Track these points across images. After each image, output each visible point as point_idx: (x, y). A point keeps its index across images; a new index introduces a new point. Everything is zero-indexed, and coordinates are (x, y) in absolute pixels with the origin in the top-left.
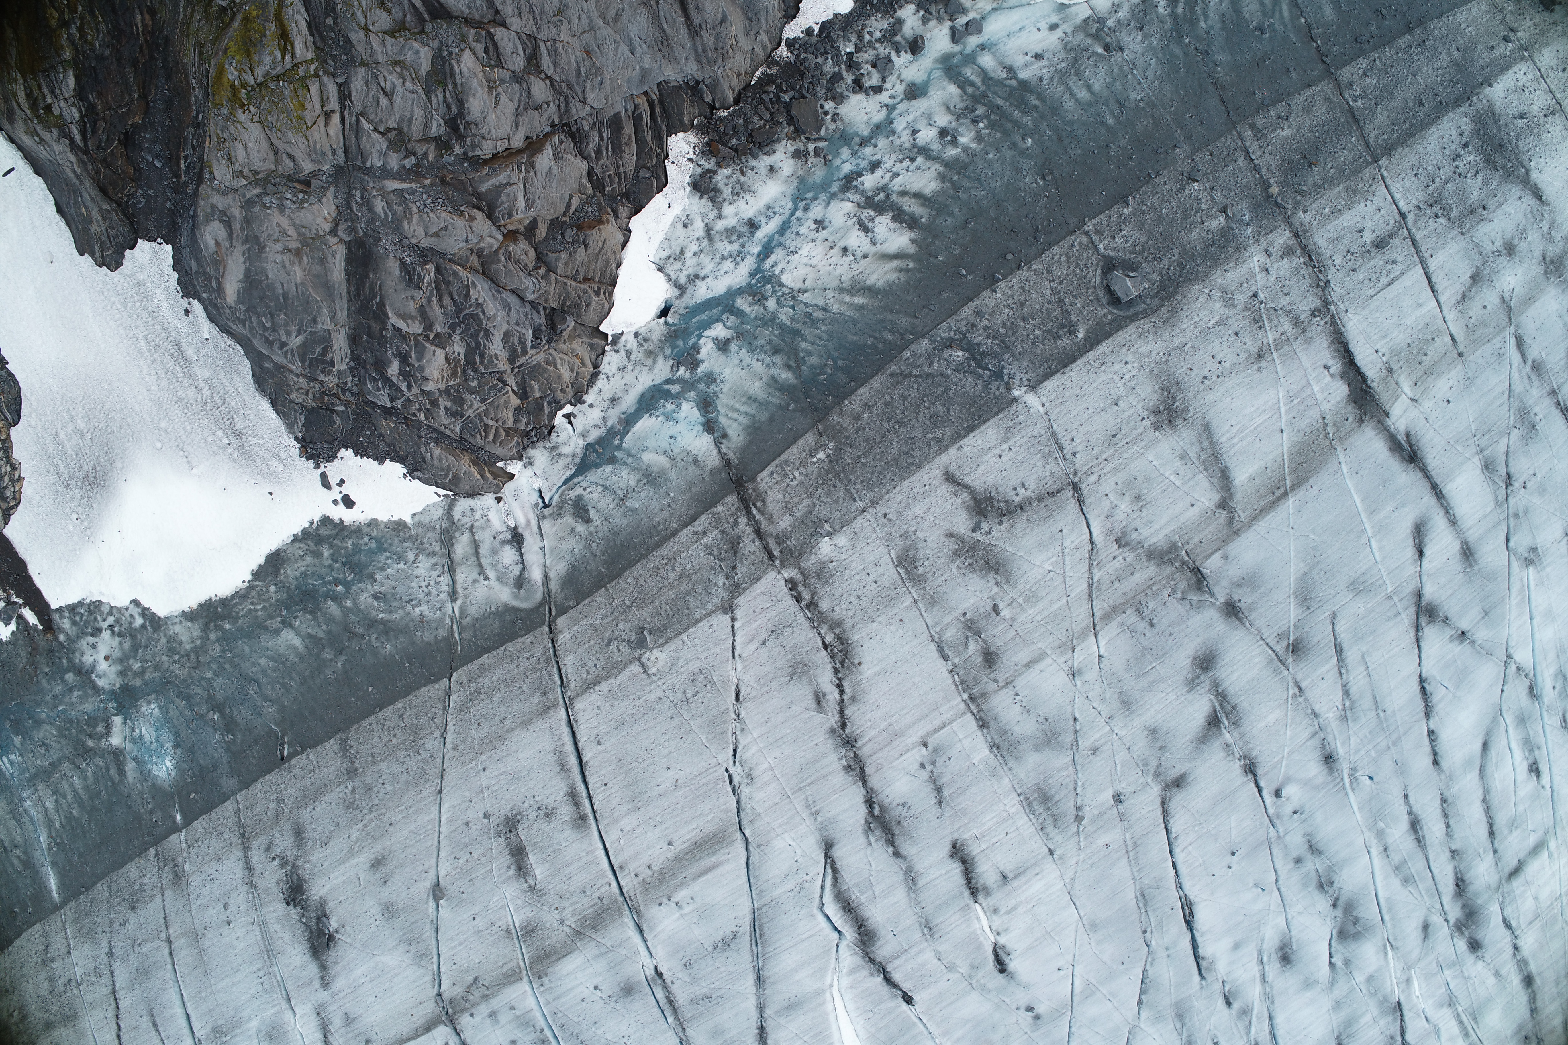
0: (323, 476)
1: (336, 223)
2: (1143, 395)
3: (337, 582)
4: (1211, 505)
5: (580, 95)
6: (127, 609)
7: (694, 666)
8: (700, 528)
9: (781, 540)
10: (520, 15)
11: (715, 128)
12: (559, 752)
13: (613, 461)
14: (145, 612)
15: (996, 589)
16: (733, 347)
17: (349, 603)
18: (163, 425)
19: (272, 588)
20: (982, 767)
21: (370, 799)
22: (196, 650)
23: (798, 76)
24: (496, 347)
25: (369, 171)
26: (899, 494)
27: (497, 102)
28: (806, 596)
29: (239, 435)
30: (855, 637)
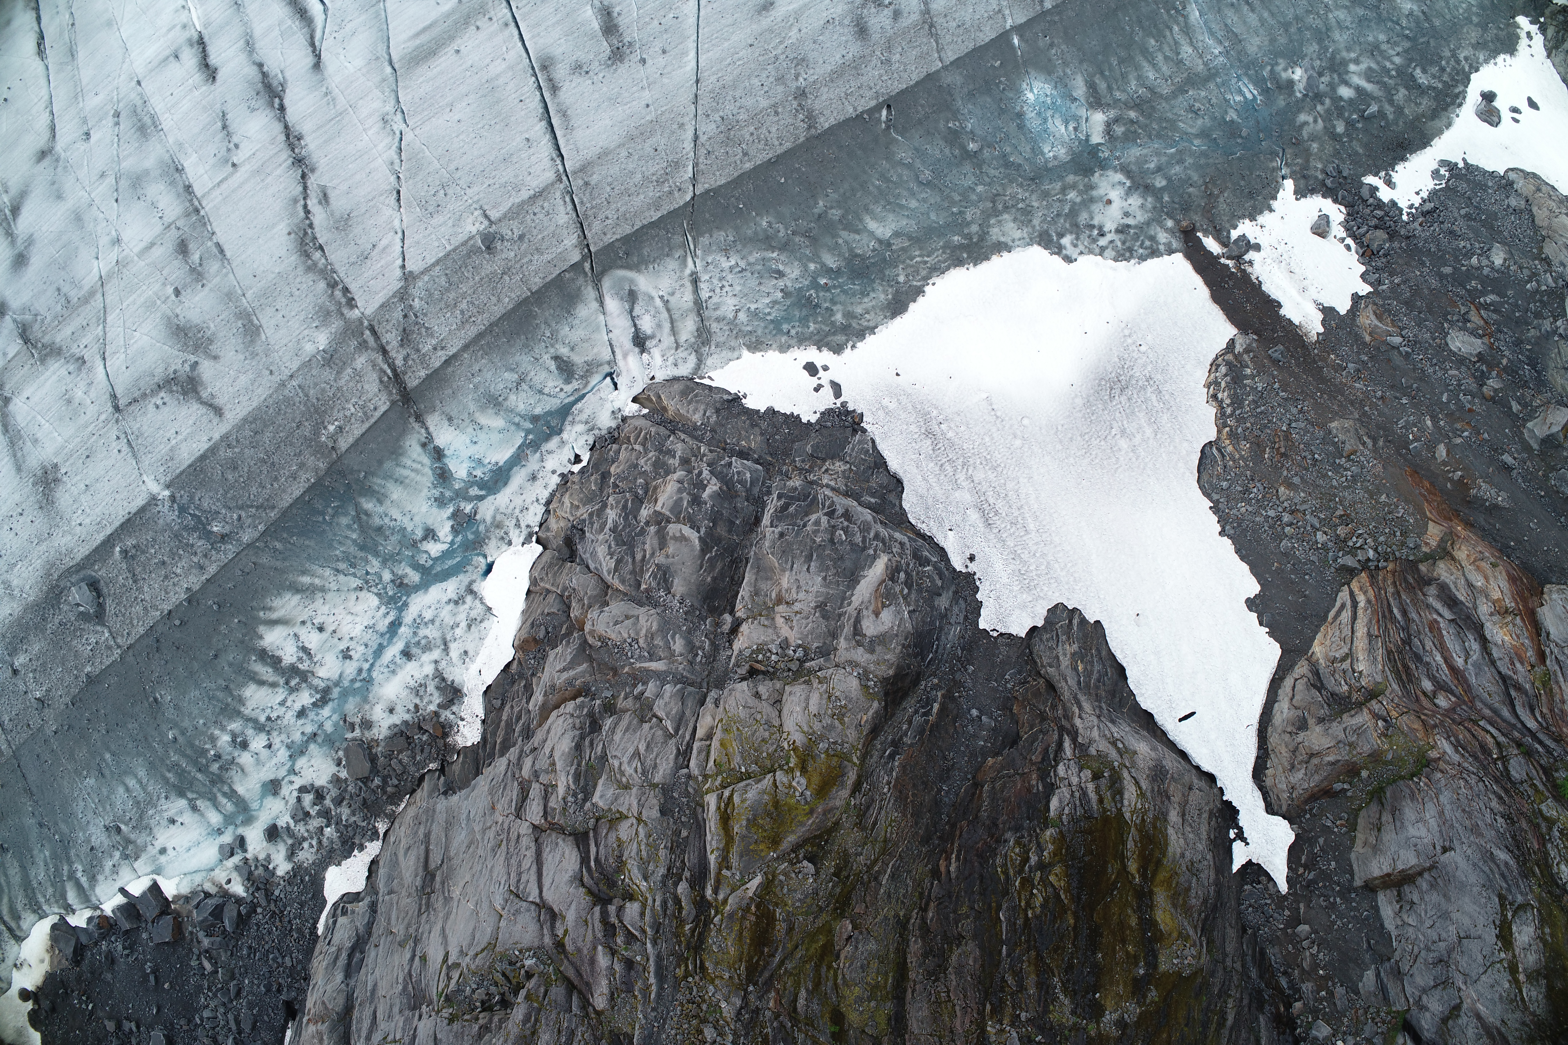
1: (732, 633)
2: (67, 496)
3: (826, 288)
4: (14, 400)
6: (1081, 253)
7: (438, 220)
8: (440, 353)
9: (363, 345)
10: (519, 836)
11: (440, 750)
12: (568, 128)
14: (1058, 250)
15: (178, 311)
17: (812, 266)
18: (1018, 443)
19: (901, 279)
21: (777, 69)
22: (996, 213)
23: (369, 802)
24: (612, 518)
25: (680, 680)
26: (261, 393)
27: (553, 751)
28: (338, 293)
29: (929, 434)
30: (294, 258)
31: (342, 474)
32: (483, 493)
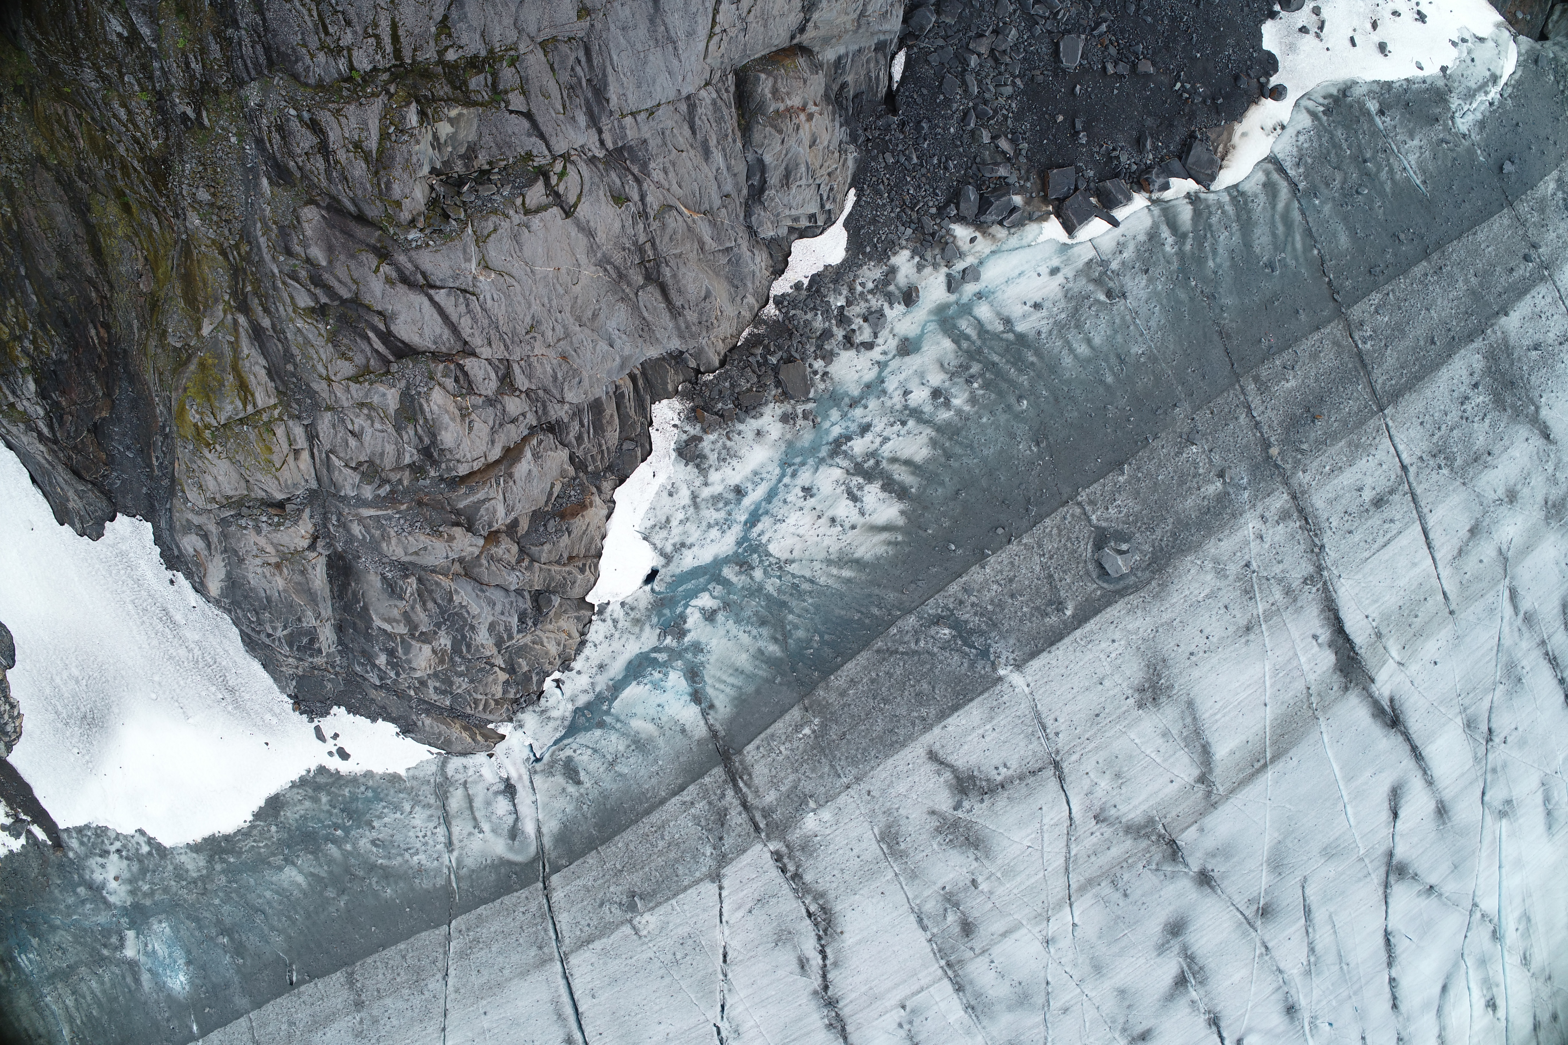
0: (318, 729)
1: (315, 539)
2: (1128, 674)
3: (336, 827)
4: (1191, 780)
5: (558, 396)
6: (132, 837)
7: (683, 931)
8: (688, 799)
9: (767, 813)
10: (490, 344)
11: (701, 394)
12: (556, 1003)
13: (601, 725)
14: (150, 842)
15: (975, 864)
16: (720, 617)
17: (349, 847)
18: (156, 678)
19: (273, 828)
20: (957, 1026)
21: (377, 1030)
22: (202, 879)
23: (786, 335)
24: (483, 638)
25: (344, 499)
26: (883, 772)
27: (471, 428)
28: (791, 868)
29: (232, 691)
30: (838, 907)
31: (800, 682)
32: (654, 655)
